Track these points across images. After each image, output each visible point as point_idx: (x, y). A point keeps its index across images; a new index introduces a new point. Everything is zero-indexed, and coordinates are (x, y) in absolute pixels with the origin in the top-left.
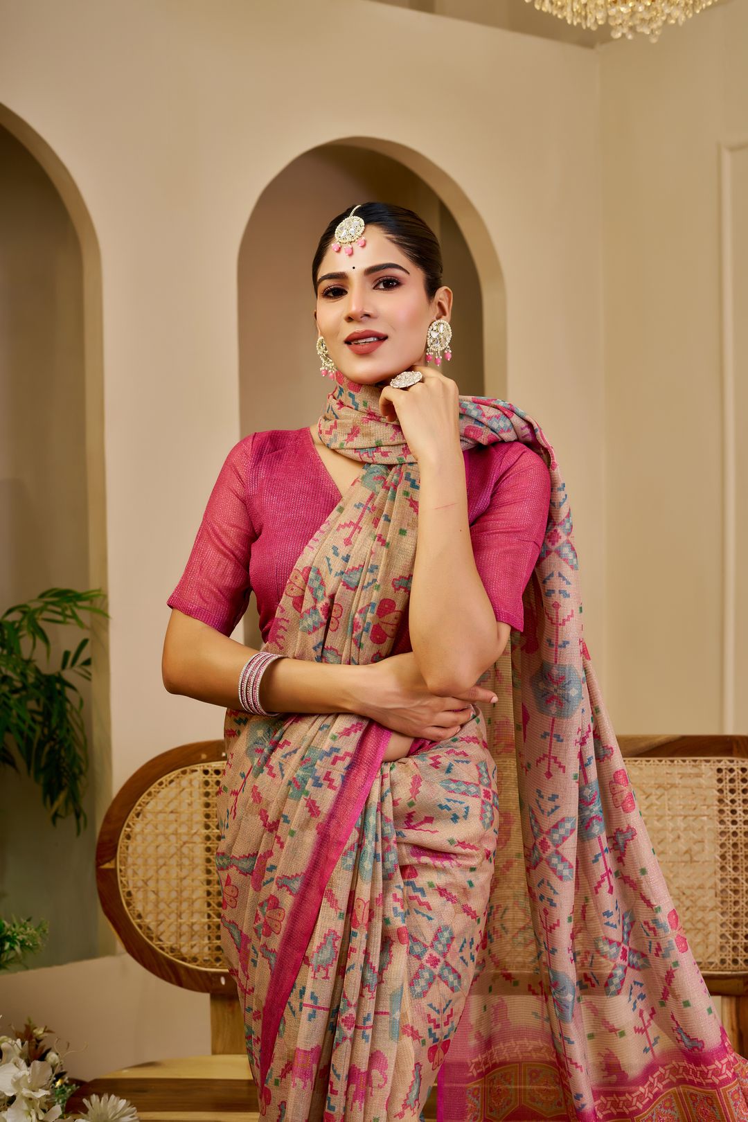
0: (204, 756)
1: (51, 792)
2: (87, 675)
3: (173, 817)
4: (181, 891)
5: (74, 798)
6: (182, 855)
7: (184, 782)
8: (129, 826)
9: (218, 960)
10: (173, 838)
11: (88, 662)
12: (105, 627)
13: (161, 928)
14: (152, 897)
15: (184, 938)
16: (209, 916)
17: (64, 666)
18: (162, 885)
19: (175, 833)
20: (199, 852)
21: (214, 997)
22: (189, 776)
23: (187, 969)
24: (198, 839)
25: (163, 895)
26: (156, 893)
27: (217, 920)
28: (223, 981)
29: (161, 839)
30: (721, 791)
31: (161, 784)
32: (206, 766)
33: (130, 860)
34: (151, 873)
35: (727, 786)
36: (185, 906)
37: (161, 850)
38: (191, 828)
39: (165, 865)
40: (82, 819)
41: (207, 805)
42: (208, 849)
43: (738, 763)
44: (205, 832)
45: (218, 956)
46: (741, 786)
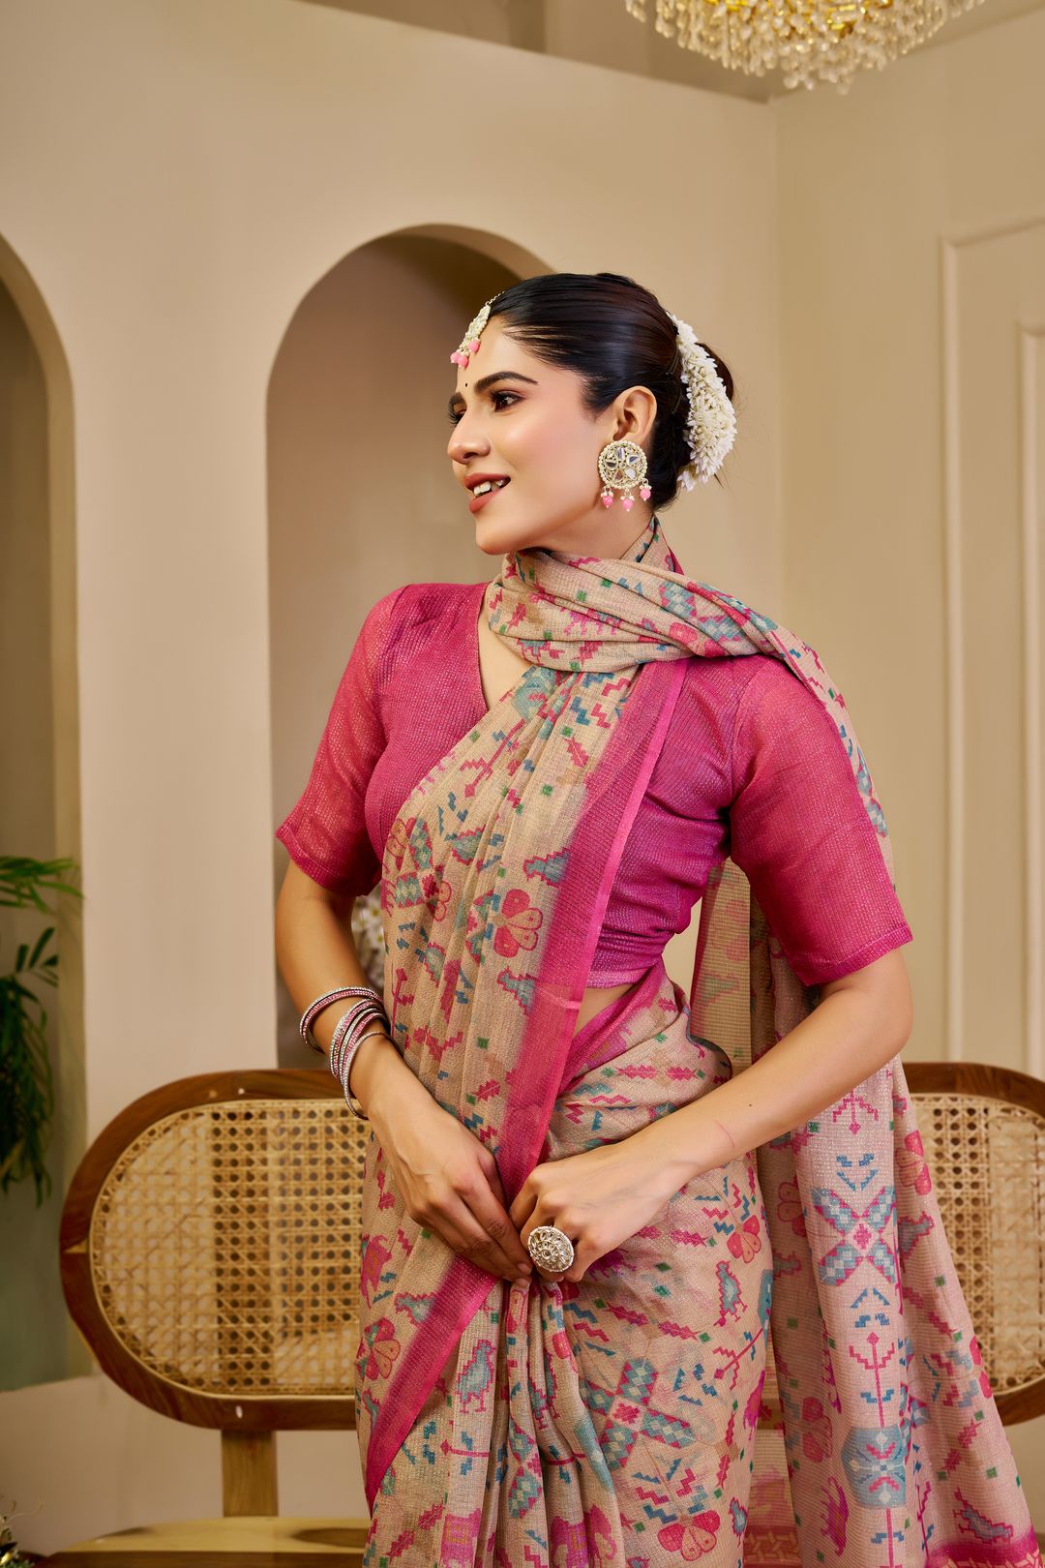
0: (214, 1094)
2: (53, 980)
3: (169, 1180)
4: (181, 1285)
6: (182, 1234)
7: (185, 1130)
8: (106, 1193)
9: (232, 1382)
10: (169, 1210)
11: (53, 961)
12: (78, 912)
13: (153, 1338)
14: (139, 1293)
15: (184, 1352)
16: (220, 1320)
17: (19, 969)
18: (154, 1275)
19: (173, 1203)
20: (206, 1228)
21: (227, 1435)
22: (191, 1122)
23: (188, 1395)
24: (205, 1211)
25: (155, 1290)
26: (145, 1287)
27: (230, 1325)
28: (239, 1413)
29: (152, 1211)
30: (939, 1141)
31: (152, 1133)
32: (215, 1107)
33: (108, 1242)
34: (138, 1259)
35: (948, 1134)
36: (185, 1305)
37: (152, 1227)
38: (194, 1196)
39: (157, 1247)
40: (44, 1183)
41: (218, 1163)
42: (219, 1226)
43: (963, 1102)
44: (214, 1201)
45: (233, 1376)
46: (967, 1134)
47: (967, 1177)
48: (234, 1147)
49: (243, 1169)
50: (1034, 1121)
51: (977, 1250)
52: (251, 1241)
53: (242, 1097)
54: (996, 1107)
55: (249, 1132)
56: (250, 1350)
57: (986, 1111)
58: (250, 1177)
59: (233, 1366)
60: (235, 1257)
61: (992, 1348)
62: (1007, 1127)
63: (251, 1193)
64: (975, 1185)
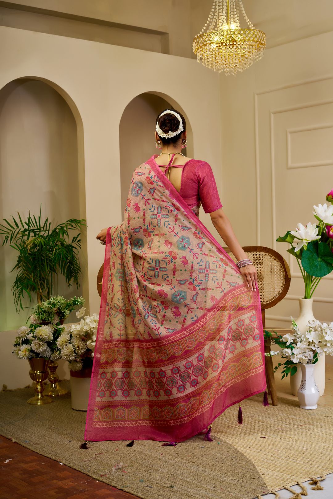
1: (68, 278)
5: (76, 278)
11: (79, 241)
17: (72, 242)
30: (254, 260)
35: (256, 259)
40: (78, 285)
43: (258, 253)
46: (259, 258)
47: (259, 266)
50: (271, 256)
51: (261, 279)
54: (264, 254)
57: (262, 254)
61: (264, 295)
62: (266, 257)
64: (260, 267)
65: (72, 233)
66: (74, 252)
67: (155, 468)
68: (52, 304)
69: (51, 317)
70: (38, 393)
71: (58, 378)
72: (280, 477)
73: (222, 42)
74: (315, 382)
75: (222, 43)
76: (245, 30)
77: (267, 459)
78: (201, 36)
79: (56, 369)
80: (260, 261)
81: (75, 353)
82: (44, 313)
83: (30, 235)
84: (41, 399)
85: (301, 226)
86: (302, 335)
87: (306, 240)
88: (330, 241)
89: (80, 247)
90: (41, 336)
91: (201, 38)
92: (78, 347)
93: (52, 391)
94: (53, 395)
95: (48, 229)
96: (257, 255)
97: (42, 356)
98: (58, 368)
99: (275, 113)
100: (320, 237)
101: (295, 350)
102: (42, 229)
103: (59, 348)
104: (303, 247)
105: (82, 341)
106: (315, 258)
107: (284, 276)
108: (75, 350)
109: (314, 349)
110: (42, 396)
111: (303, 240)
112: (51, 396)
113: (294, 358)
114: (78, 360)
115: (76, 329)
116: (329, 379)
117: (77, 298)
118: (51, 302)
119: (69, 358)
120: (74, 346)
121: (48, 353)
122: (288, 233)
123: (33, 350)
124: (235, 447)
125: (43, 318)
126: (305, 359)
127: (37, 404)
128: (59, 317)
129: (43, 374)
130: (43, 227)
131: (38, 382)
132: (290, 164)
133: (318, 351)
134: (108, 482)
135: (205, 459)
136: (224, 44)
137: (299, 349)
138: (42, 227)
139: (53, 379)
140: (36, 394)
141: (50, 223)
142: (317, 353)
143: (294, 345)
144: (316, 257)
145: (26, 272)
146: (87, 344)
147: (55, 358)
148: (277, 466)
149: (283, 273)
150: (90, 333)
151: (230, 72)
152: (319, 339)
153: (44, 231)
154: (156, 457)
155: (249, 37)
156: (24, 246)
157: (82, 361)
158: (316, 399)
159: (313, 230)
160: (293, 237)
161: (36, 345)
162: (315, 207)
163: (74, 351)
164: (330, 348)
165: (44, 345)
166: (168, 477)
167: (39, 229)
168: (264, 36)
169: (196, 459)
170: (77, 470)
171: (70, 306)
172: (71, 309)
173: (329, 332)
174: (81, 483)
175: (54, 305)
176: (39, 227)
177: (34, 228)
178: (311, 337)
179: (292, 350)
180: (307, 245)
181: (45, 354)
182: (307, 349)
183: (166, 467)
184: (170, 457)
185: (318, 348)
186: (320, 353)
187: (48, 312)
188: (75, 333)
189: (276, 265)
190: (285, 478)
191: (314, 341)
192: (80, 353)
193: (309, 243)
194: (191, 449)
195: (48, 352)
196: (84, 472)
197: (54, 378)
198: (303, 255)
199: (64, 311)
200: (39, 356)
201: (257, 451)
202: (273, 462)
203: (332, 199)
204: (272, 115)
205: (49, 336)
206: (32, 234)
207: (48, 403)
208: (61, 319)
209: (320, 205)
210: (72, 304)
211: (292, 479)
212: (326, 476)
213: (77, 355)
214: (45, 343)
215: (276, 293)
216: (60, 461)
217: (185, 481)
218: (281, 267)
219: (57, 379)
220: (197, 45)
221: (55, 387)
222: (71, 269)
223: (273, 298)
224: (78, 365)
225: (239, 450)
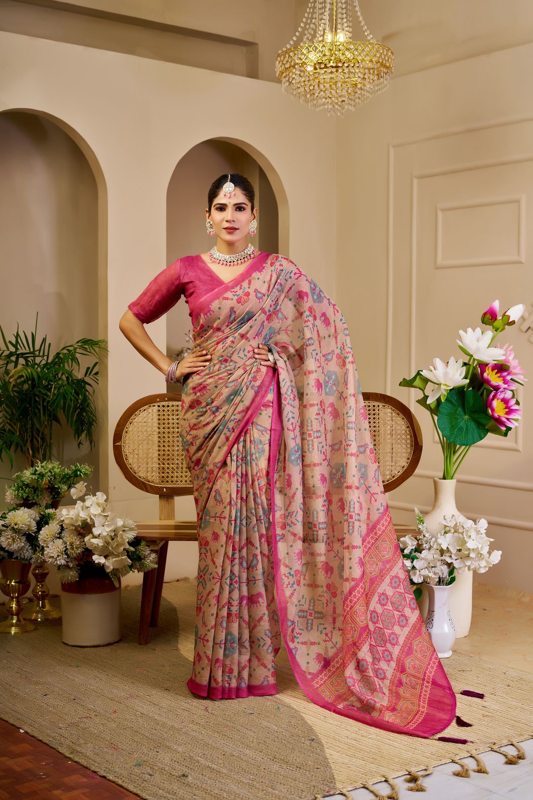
0: (158, 400)
1: (78, 432)
3: (145, 424)
4: (148, 454)
5: (89, 434)
6: (149, 440)
7: (150, 410)
8: (127, 428)
9: (163, 482)
10: (145, 433)
11: (97, 373)
12: (106, 357)
13: (140, 469)
14: (136, 456)
15: (149, 473)
16: (159, 464)
17: (85, 376)
18: (141, 452)
19: (146, 431)
20: (156, 439)
21: (160, 497)
22: (152, 408)
23: (150, 485)
24: (156, 433)
25: (140, 456)
26: (138, 455)
27: (162, 465)
28: (165, 490)
29: (140, 433)
31: (140, 411)
32: (159, 404)
33: (127, 442)
34: (136, 447)
36: (149, 460)
37: (140, 438)
38: (152, 429)
39: (141, 443)
40: (93, 444)
41: (159, 419)
42: (159, 437)
43: (372, 403)
44: (158, 430)
45: (163, 480)
46: (372, 412)
48: (164, 415)
49: (166, 421)
50: (392, 408)
52: (169, 441)
53: (167, 401)
54: (381, 405)
55: (168, 411)
56: (168, 473)
57: (378, 406)
58: (169, 424)
59: (163, 477)
60: (164, 446)
62: (384, 410)
63: (169, 428)
64: (375, 427)
65: (85, 361)
66: (88, 391)
67: (167, 744)
68: (38, 474)
69: (37, 496)
70: (13, 615)
71: (49, 591)
72: (361, 767)
73: (319, 61)
74: (449, 615)
75: (320, 63)
76: (356, 44)
77: (347, 737)
78: (287, 52)
79: (46, 578)
80: (374, 416)
81: (66, 554)
82: (26, 488)
83: (19, 362)
84: (16, 625)
85: (438, 363)
86: (431, 539)
87: (446, 385)
88: (485, 388)
89: (98, 384)
90: (16, 524)
91: (287, 55)
92: (71, 544)
93: (37, 612)
94: (39, 619)
95: (46, 354)
96: (369, 406)
97: (17, 557)
98: (48, 576)
99: (420, 177)
100: (468, 381)
101: (417, 561)
102: (37, 353)
103: (42, 545)
104: (440, 397)
105: (79, 535)
106: (458, 415)
107: (412, 441)
108: (67, 549)
109: (449, 561)
110: (18, 620)
111: (441, 384)
112: (36, 620)
113: (415, 574)
114: (71, 566)
115: (68, 516)
116: (485, 610)
117: (81, 465)
118: (36, 471)
119: (56, 562)
120: (66, 543)
121: (28, 553)
122: (418, 374)
123: (4, 546)
124: (302, 714)
125: (25, 495)
126: (433, 576)
127: (10, 633)
128: (51, 495)
129: (21, 585)
130: (40, 350)
131: (13, 598)
132: (440, 261)
133: (456, 564)
134: (87, 764)
135: (248, 732)
136: (323, 66)
137: (423, 561)
138: (37, 350)
139: (40, 593)
140: (10, 616)
141: (50, 344)
142: (454, 568)
143: (417, 554)
144: (462, 413)
145: (9, 421)
146: (85, 540)
147: (37, 561)
148: (358, 749)
149: (411, 436)
150: (90, 524)
151: (334, 111)
152: (459, 546)
153: (41, 356)
154: (173, 727)
155: (364, 55)
156: (5, 380)
157: (79, 568)
158: (450, 642)
159: (457, 370)
160: (426, 381)
161: (8, 538)
162: (461, 332)
163: (65, 551)
164: (475, 561)
165: (20, 539)
166: (182, 760)
167: (33, 353)
168: (390, 54)
169: (234, 733)
170: (44, 741)
171: (68, 479)
172: (70, 484)
173: (473, 534)
174: (44, 763)
175: (42, 475)
176: (32, 350)
177: (24, 351)
178: (445, 542)
179: (412, 562)
180: (446, 394)
181: (23, 554)
182: (439, 560)
183: (185, 742)
184: (195, 727)
185: (456, 560)
186: (459, 568)
187: (33, 487)
188: (66, 522)
189: (401, 424)
190: (367, 770)
191: (451, 548)
192: (74, 555)
193: (450, 390)
194: (232, 716)
195: (27, 550)
196: (53, 746)
197: (42, 592)
198: (441, 409)
199: (59, 487)
200: (14, 557)
201: (336, 723)
202: (355, 743)
203: (490, 321)
204: (415, 181)
205: (29, 526)
206: (22, 361)
207: (27, 632)
208: (54, 498)
209: (470, 330)
210: (73, 475)
211: (378, 771)
212: (434, 768)
213: (68, 556)
214: (22, 536)
215: (399, 469)
216: (20, 726)
217: (208, 767)
218: (408, 427)
219: (47, 593)
220: (281, 67)
221: (44, 606)
222: (83, 418)
223: (394, 477)
224: (71, 573)
225: (308, 721)
